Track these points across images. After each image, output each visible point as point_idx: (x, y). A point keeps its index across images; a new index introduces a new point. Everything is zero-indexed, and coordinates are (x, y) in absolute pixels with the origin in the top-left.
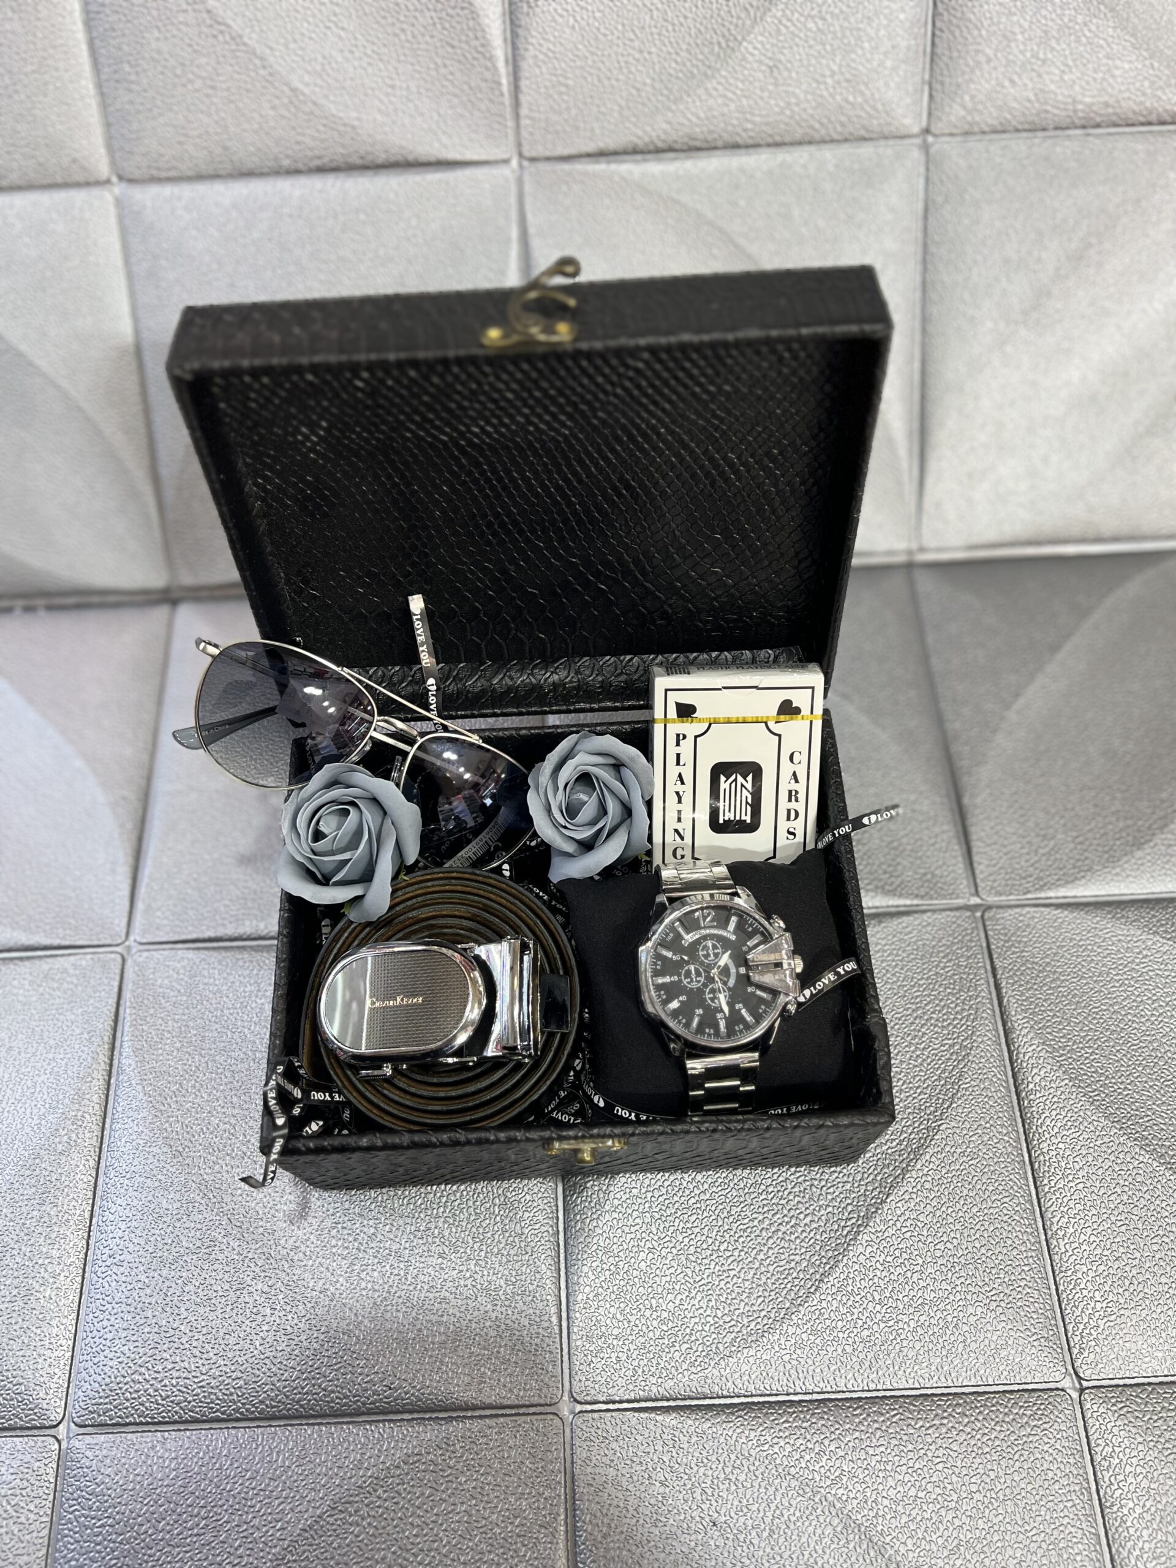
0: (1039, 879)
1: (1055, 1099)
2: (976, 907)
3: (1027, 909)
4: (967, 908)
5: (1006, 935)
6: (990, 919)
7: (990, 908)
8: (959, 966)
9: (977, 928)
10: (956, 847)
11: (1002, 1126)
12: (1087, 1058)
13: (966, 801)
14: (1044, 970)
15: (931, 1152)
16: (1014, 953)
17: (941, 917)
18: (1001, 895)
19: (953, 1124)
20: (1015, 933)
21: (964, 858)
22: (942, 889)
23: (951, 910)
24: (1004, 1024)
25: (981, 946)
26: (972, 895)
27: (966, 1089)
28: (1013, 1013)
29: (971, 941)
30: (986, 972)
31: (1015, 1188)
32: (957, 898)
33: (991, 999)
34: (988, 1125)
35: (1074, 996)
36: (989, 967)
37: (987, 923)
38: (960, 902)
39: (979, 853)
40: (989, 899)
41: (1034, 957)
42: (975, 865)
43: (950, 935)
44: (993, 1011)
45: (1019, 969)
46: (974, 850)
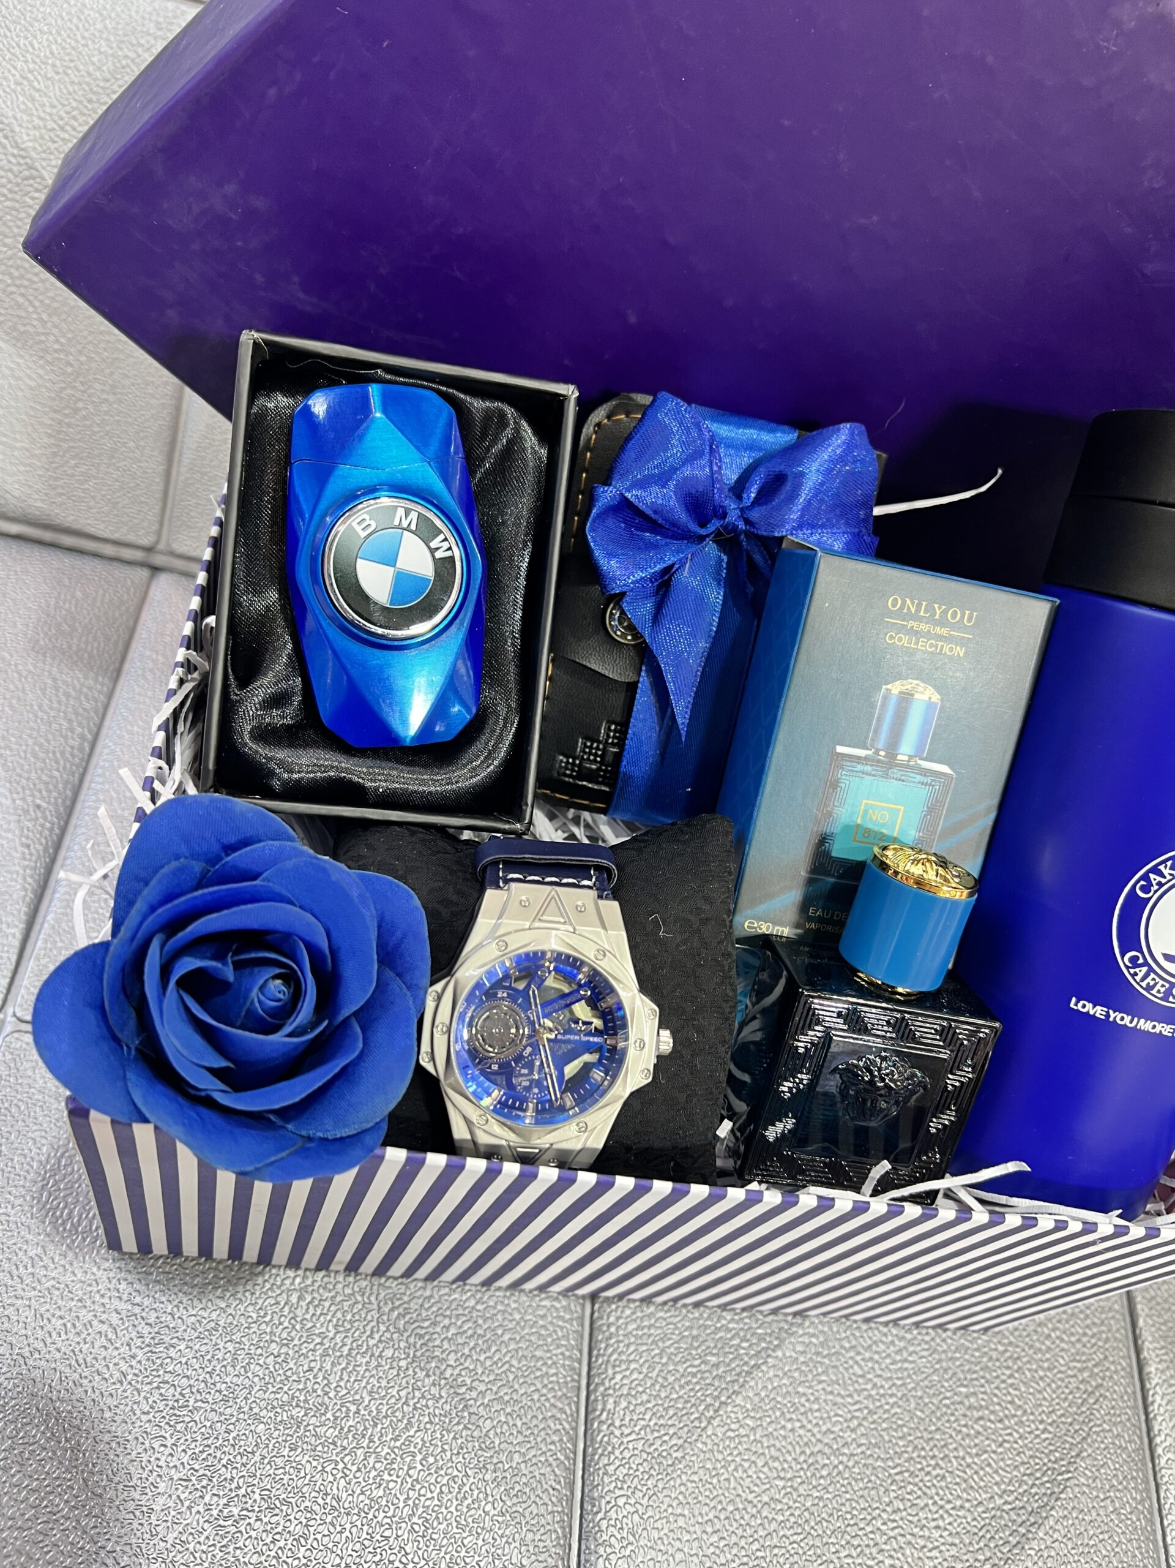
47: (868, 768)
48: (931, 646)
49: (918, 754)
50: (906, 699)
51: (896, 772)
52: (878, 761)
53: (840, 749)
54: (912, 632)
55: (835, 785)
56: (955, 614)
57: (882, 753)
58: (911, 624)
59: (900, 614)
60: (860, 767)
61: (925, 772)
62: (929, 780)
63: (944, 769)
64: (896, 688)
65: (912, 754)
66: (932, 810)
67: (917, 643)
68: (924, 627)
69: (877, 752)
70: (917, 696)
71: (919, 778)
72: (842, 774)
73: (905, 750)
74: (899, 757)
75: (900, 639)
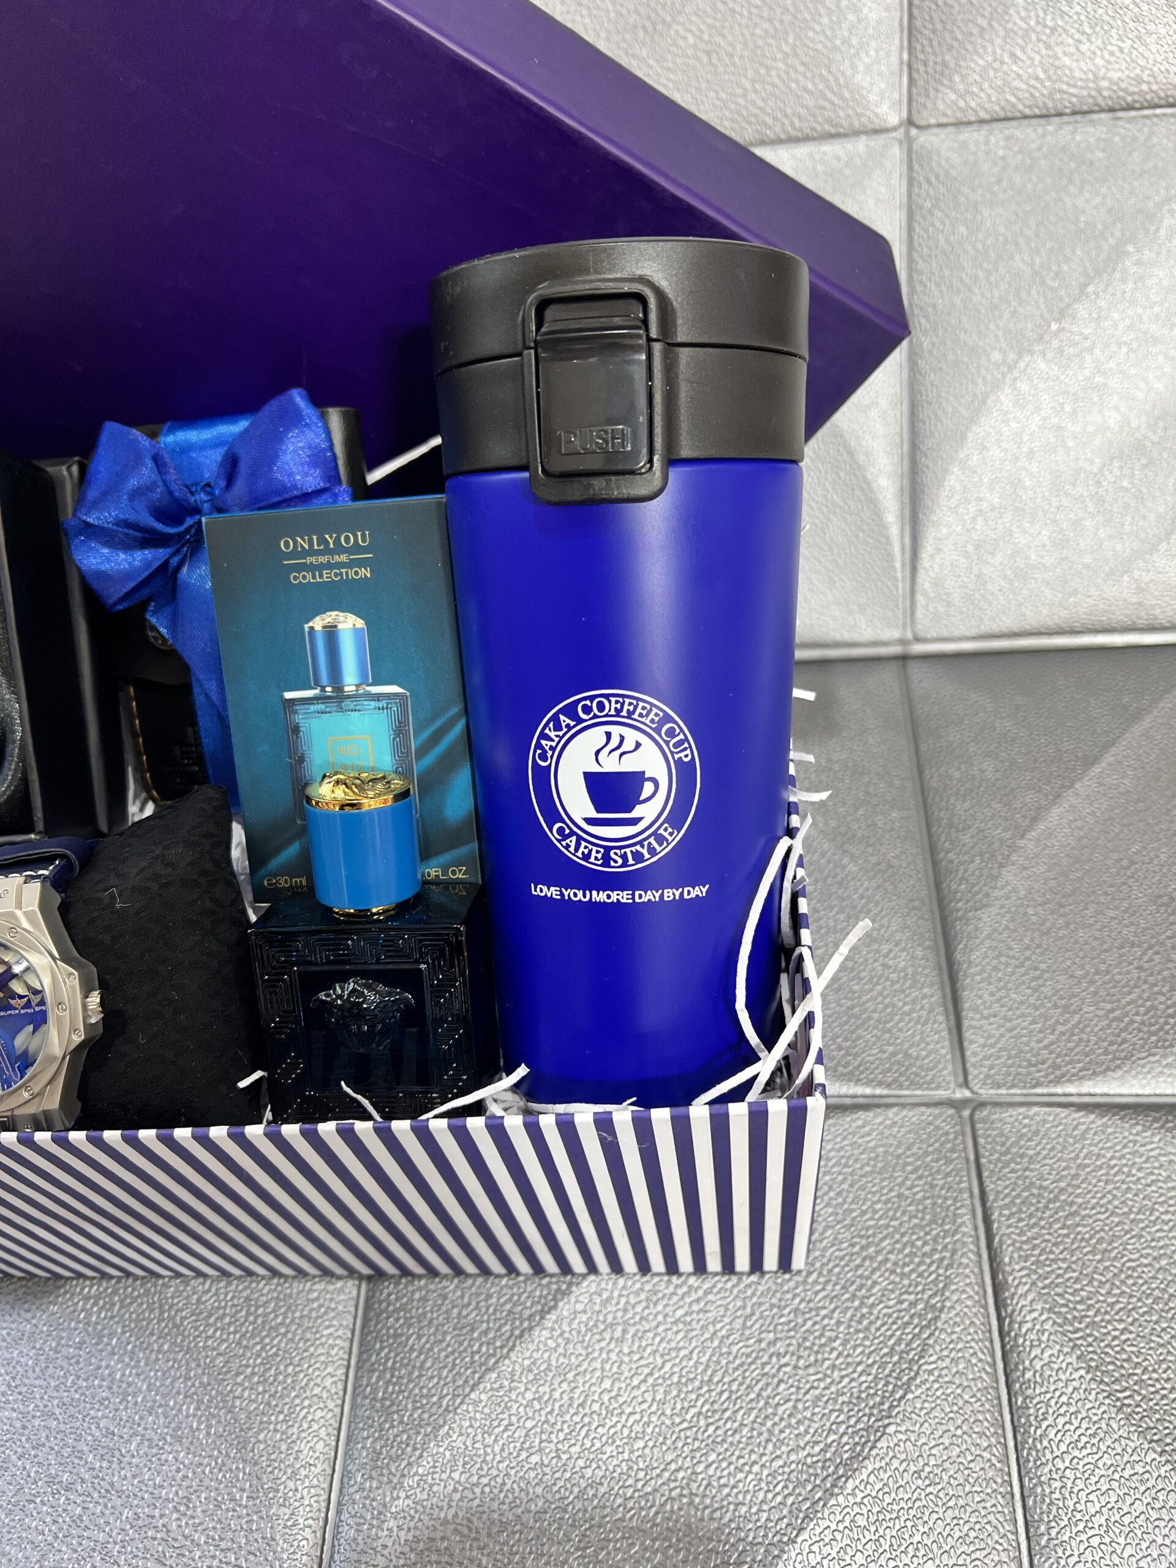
0: (1055, 1067)
1: (1064, 1399)
2: (964, 1102)
3: (1036, 1109)
4: (951, 1103)
5: (1003, 1144)
6: (984, 1121)
7: (982, 1105)
8: (932, 1186)
9: (963, 1134)
10: (941, 1018)
11: (981, 1434)
12: (1115, 1338)
13: (958, 956)
14: (1056, 1199)
15: (870, 1468)
16: (1012, 1171)
17: (913, 1116)
18: (999, 1087)
19: (907, 1425)
20: (1016, 1142)
21: (950, 1032)
22: (917, 1075)
23: (927, 1105)
24: (994, 1277)
25: (967, 1160)
26: (960, 1086)
27: (930, 1372)
28: (1007, 1260)
29: (953, 1150)
30: (972, 1196)
31: (996, 1537)
32: (937, 1088)
33: (977, 1237)
34: (959, 1432)
35: (1100, 1241)
36: (976, 1190)
37: (979, 1126)
38: (943, 1094)
39: (970, 1027)
40: (982, 1091)
41: (1041, 1178)
42: (966, 1044)
43: (922, 1141)
44: (979, 1256)
45: (1018, 1196)
46: (966, 1023)
47: (321, 707)
48: (336, 575)
49: (364, 681)
50: (331, 632)
51: (347, 703)
52: (329, 697)
53: (289, 695)
54: (311, 568)
55: (296, 730)
56: (347, 539)
57: (329, 689)
58: (309, 560)
59: (295, 554)
60: (312, 708)
61: (378, 697)
62: (383, 704)
63: (394, 689)
64: (318, 623)
65: (357, 682)
66: (400, 731)
67: (321, 576)
68: (323, 559)
69: (323, 689)
70: (340, 626)
71: (373, 704)
72: (299, 718)
73: (350, 680)
74: (346, 689)
75: (304, 577)
